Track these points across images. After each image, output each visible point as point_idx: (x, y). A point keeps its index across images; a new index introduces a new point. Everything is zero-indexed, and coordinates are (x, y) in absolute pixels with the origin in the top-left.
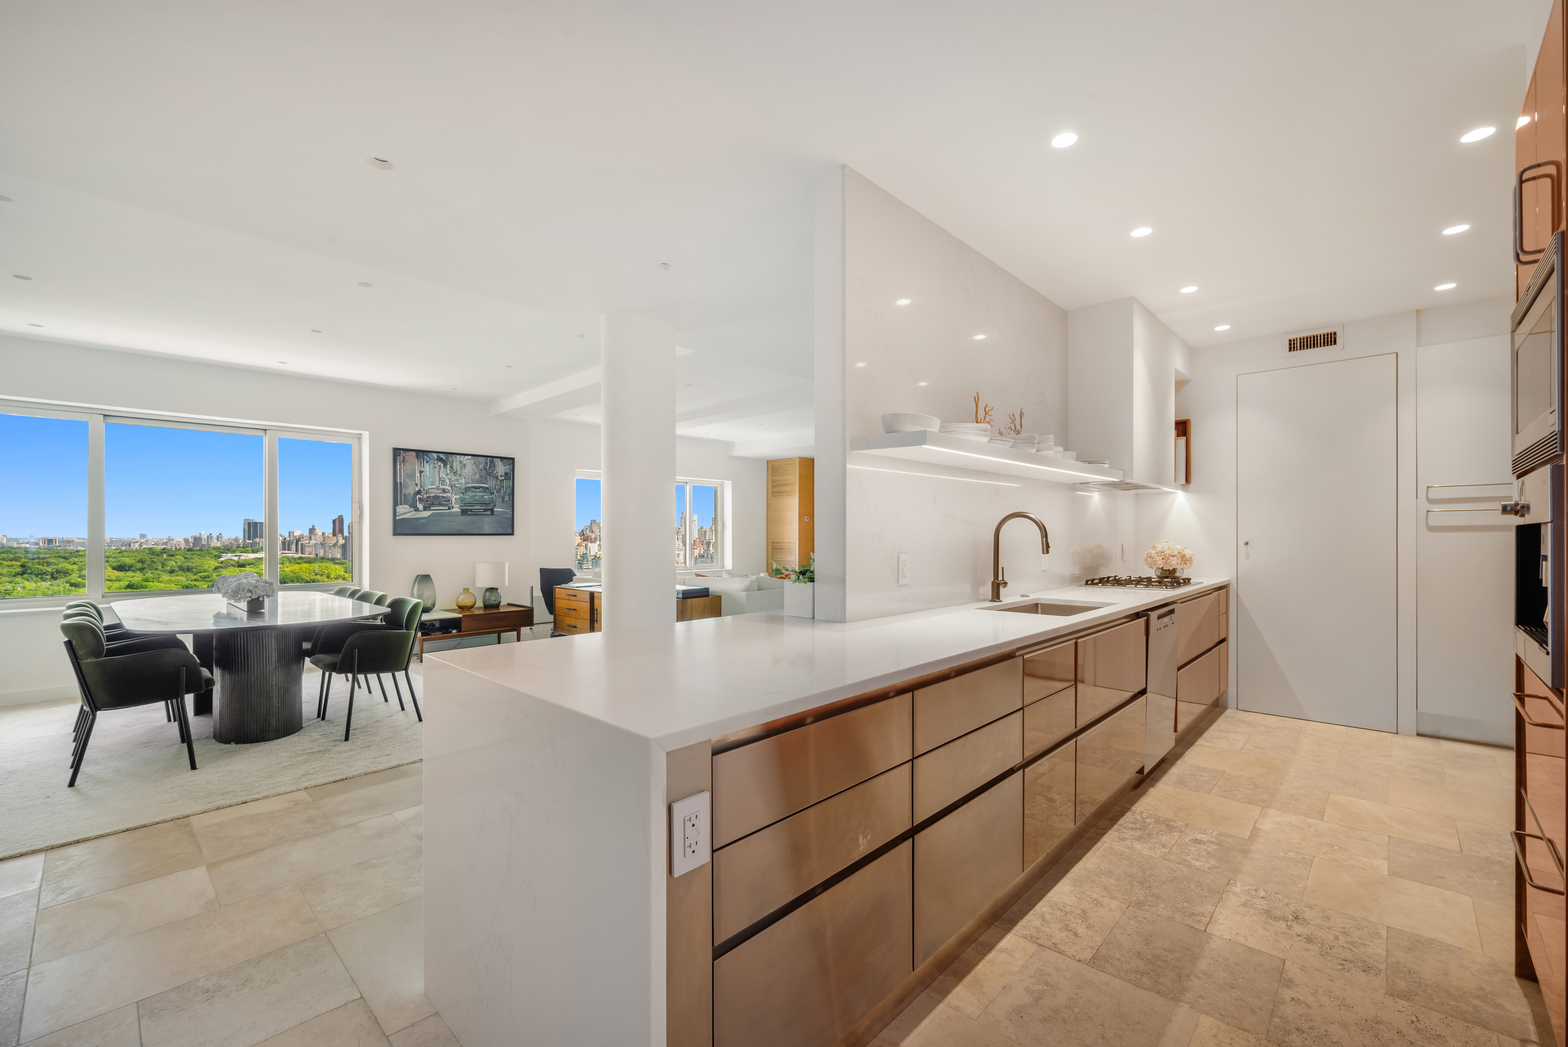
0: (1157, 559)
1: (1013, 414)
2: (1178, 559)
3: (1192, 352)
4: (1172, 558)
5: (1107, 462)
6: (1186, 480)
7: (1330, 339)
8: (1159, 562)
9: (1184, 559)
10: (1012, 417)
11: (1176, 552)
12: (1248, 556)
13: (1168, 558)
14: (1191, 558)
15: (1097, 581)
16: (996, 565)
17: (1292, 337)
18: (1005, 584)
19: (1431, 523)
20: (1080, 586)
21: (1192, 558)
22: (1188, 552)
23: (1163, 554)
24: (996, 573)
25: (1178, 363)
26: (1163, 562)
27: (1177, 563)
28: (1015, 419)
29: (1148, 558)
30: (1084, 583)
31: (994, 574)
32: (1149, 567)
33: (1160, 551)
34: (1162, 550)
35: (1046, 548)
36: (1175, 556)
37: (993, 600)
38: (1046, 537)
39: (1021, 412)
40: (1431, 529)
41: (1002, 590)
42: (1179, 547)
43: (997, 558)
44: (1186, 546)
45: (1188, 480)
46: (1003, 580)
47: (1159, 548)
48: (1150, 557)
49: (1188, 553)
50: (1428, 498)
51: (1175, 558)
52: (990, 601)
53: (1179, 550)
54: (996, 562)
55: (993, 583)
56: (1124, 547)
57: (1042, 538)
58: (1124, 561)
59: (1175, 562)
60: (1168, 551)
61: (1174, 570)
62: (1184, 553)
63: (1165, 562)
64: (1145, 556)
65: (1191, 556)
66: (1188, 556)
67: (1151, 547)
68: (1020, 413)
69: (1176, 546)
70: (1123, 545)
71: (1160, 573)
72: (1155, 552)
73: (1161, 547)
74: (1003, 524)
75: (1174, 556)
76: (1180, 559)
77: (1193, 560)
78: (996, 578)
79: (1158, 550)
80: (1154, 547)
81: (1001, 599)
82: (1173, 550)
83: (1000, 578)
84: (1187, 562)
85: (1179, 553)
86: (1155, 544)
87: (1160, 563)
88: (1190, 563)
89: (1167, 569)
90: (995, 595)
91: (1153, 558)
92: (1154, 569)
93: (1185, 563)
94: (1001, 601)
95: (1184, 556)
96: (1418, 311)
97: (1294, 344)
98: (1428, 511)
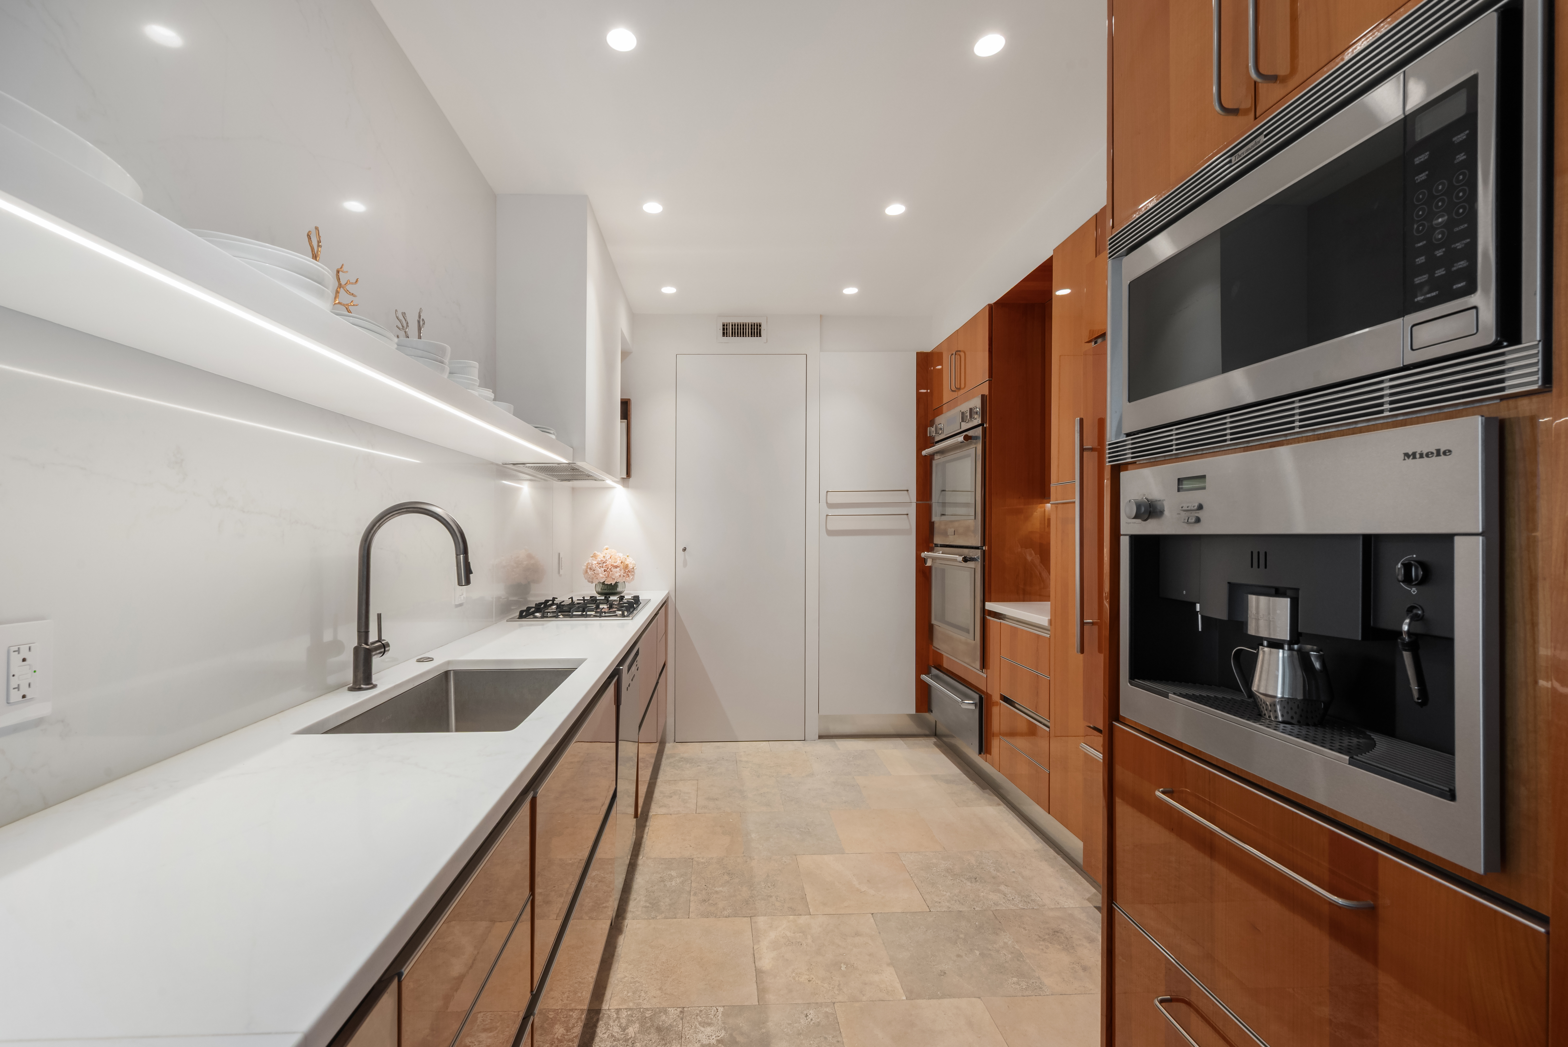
0: (598, 571)
1: (404, 314)
2: (620, 570)
3: (636, 318)
4: (614, 570)
5: (552, 432)
6: (627, 474)
7: (755, 330)
8: (601, 575)
9: (627, 570)
10: (401, 317)
11: (618, 562)
12: (685, 564)
13: (610, 569)
14: (633, 568)
15: (533, 610)
16: (364, 612)
17: (726, 321)
18: (384, 647)
19: (829, 528)
20: (512, 620)
21: (635, 568)
22: (630, 561)
23: (605, 564)
24: (363, 630)
25: (623, 324)
26: (605, 575)
27: (620, 576)
28: (407, 326)
29: (588, 570)
30: (518, 614)
31: (359, 632)
32: (589, 581)
33: (602, 560)
34: (604, 560)
35: (465, 574)
36: (618, 567)
37: (356, 688)
38: (466, 552)
39: (420, 317)
40: (831, 533)
41: (376, 660)
42: (621, 555)
43: (364, 596)
44: (628, 554)
45: (628, 474)
46: (380, 640)
47: (600, 556)
48: (591, 569)
49: (631, 563)
50: (827, 503)
51: (618, 569)
52: (351, 689)
53: (622, 559)
54: (364, 607)
55: (356, 650)
56: (561, 557)
57: (457, 555)
58: (560, 576)
59: (618, 575)
60: (610, 560)
61: (616, 584)
62: (627, 563)
63: (607, 575)
64: (584, 567)
65: (634, 566)
66: (631, 566)
67: (591, 555)
68: (417, 318)
69: (617, 554)
70: (559, 554)
71: (601, 589)
72: (596, 562)
73: (602, 556)
74: (379, 527)
75: (616, 567)
76: (623, 571)
77: (635, 571)
78: (363, 640)
79: (600, 560)
80: (595, 556)
81: (374, 682)
82: (616, 559)
83: (373, 637)
84: (629, 574)
85: (621, 563)
86: (596, 552)
87: (602, 577)
88: (633, 575)
89: (609, 583)
90: (361, 675)
91: (594, 570)
92: (594, 584)
93: (628, 574)
94: (375, 686)
95: (627, 566)
96: (821, 316)
97: (727, 328)
98: (827, 515)
